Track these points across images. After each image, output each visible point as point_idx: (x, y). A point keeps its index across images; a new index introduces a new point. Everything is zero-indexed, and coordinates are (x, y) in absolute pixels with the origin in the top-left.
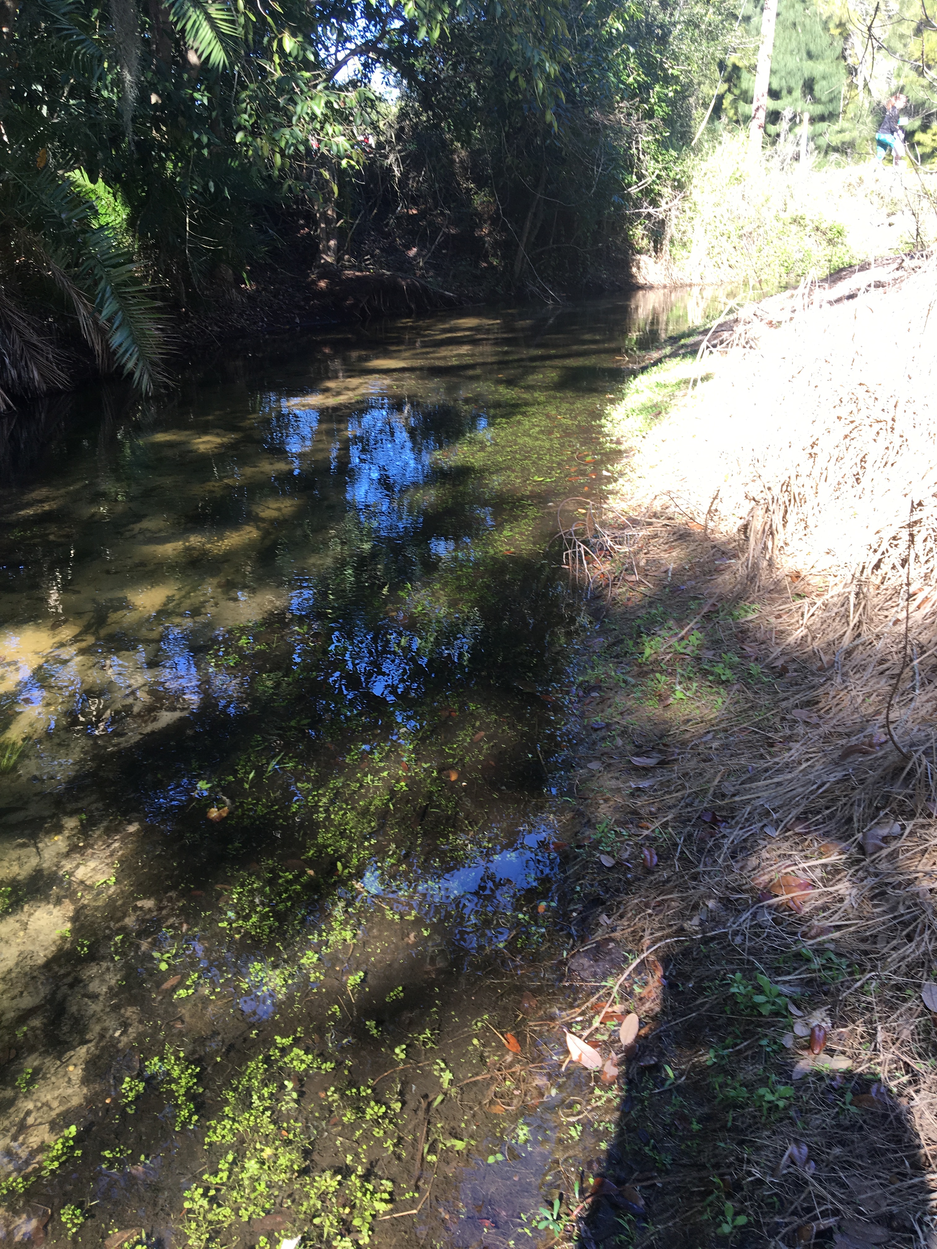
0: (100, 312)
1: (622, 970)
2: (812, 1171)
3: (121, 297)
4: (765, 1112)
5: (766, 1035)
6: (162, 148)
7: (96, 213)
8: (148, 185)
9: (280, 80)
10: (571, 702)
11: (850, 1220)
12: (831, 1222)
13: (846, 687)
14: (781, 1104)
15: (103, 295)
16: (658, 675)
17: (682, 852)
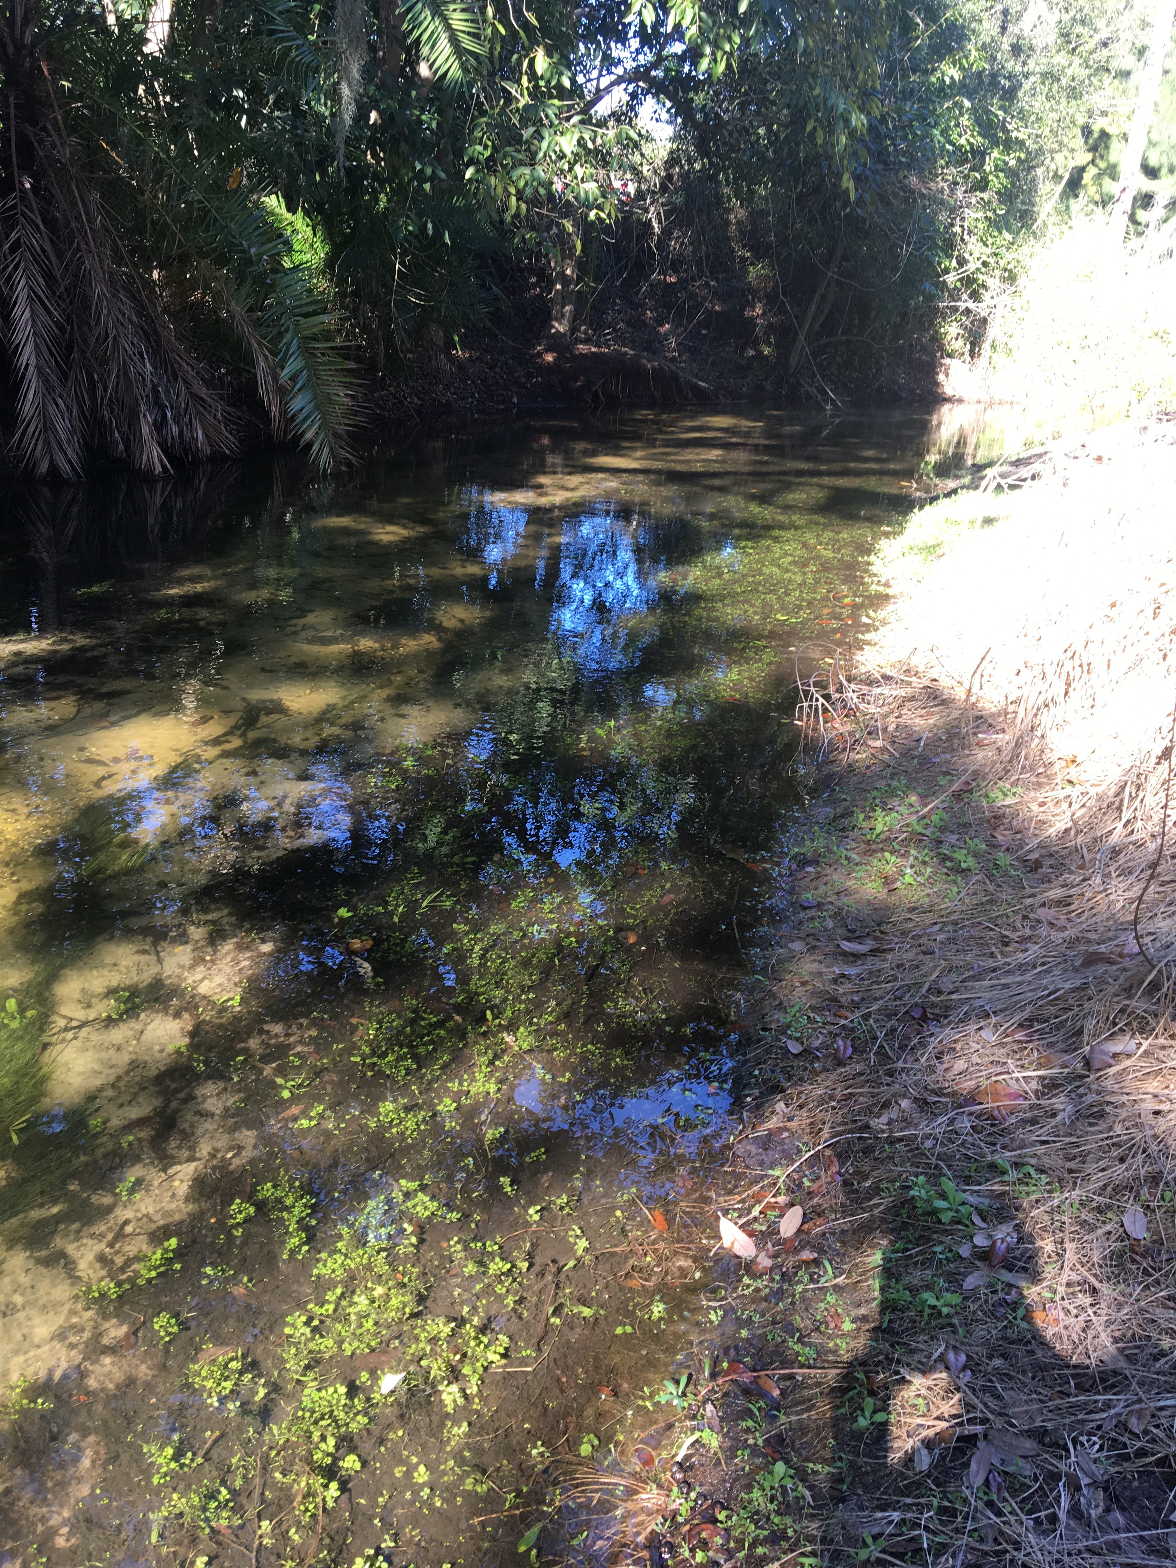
0: (283, 368)
1: (793, 1161)
2: (967, 1379)
3: (308, 353)
4: (926, 1317)
5: (941, 1243)
6: (376, 177)
7: (290, 249)
8: (355, 221)
9: (527, 107)
10: (780, 874)
11: (999, 1430)
12: (979, 1429)
13: (1105, 890)
14: (945, 1310)
15: (288, 349)
16: (887, 854)
17: (881, 1047)
